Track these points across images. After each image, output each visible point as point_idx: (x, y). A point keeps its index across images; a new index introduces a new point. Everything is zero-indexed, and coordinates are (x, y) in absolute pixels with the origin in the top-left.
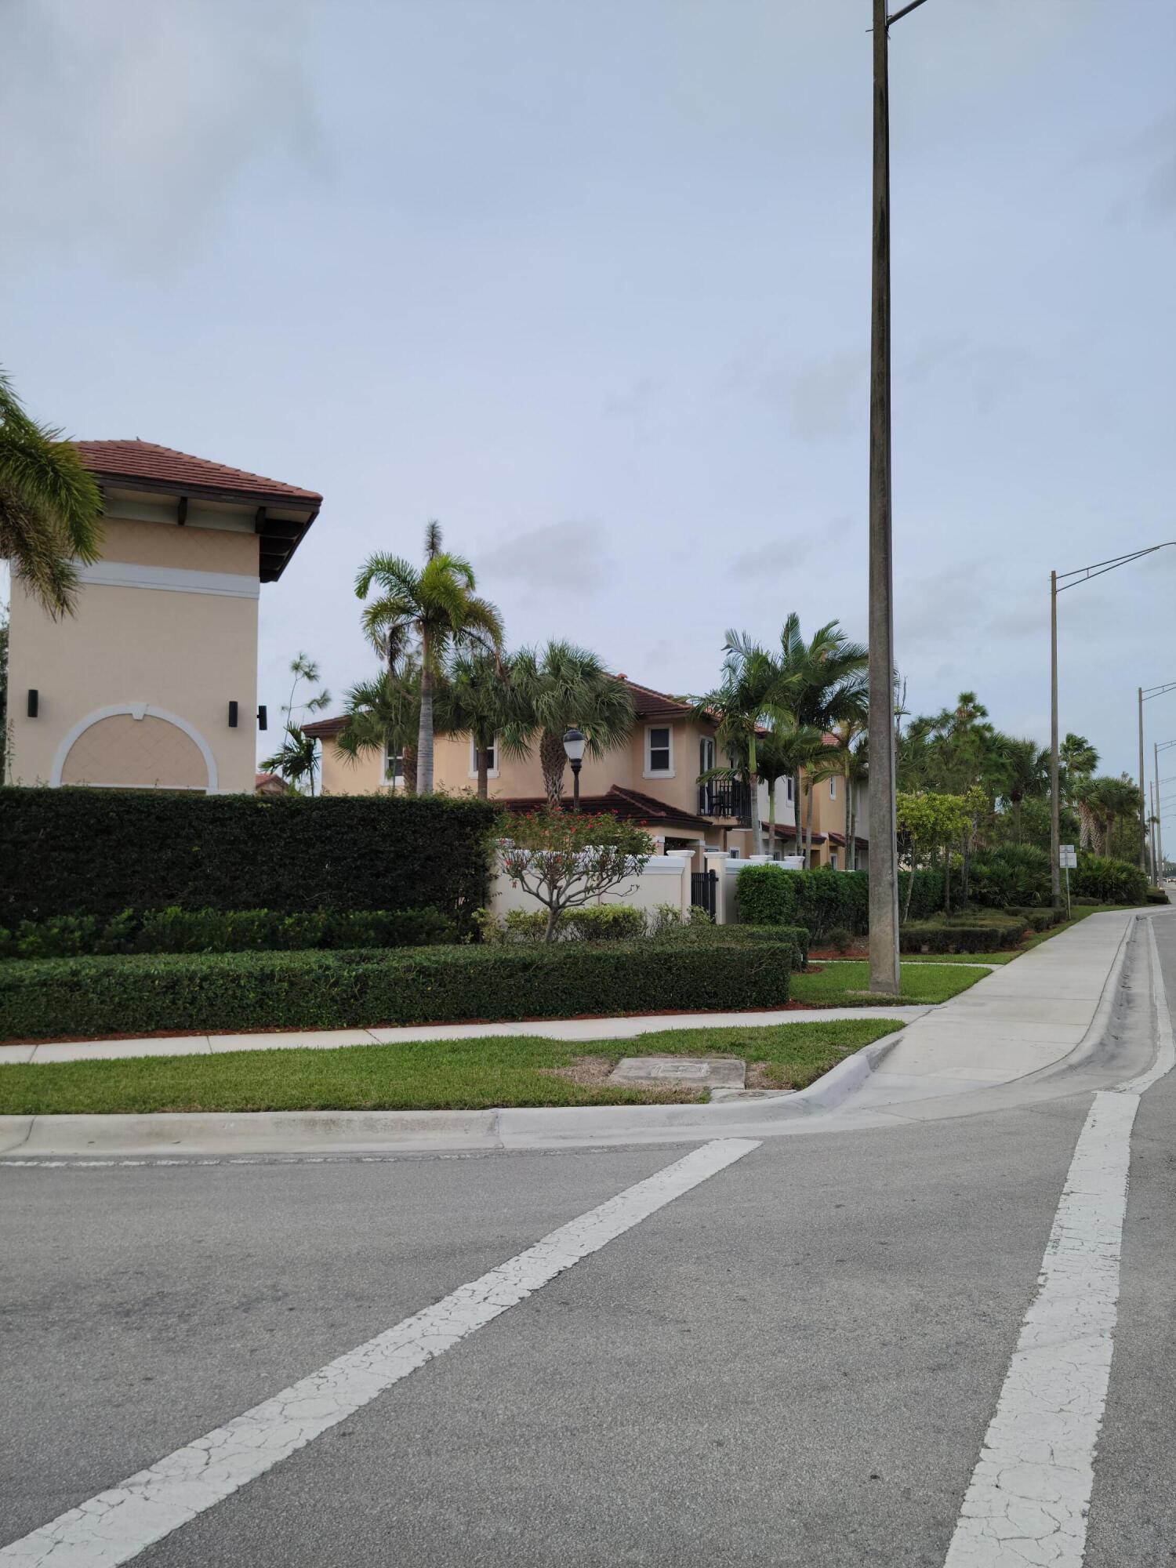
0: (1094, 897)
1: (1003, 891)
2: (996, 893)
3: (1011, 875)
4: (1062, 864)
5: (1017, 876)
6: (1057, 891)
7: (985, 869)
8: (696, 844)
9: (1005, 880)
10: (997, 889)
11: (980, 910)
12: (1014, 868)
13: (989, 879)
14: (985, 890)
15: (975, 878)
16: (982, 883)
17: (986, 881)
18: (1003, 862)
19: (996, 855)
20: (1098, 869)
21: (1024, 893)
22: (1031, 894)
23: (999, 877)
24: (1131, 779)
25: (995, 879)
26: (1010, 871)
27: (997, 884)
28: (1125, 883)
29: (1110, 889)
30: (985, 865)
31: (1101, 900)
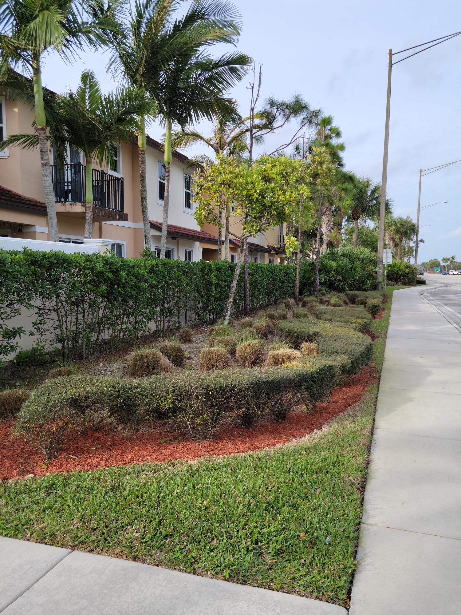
0: (392, 281)
1: (345, 279)
2: (340, 280)
3: (351, 268)
4: (384, 261)
5: (355, 269)
6: (380, 279)
7: (333, 264)
8: (32, 230)
9: (346, 271)
10: (340, 278)
11: (328, 293)
12: (353, 263)
13: (336, 271)
14: (333, 279)
15: (326, 270)
16: (331, 274)
17: (333, 272)
18: (345, 259)
19: (341, 255)
20: (394, 266)
21: (359, 280)
22: (364, 281)
23: (342, 269)
24: (411, 219)
25: (340, 271)
26: (350, 265)
27: (341, 274)
28: (408, 274)
29: (400, 277)
30: (333, 261)
31: (395, 283)
